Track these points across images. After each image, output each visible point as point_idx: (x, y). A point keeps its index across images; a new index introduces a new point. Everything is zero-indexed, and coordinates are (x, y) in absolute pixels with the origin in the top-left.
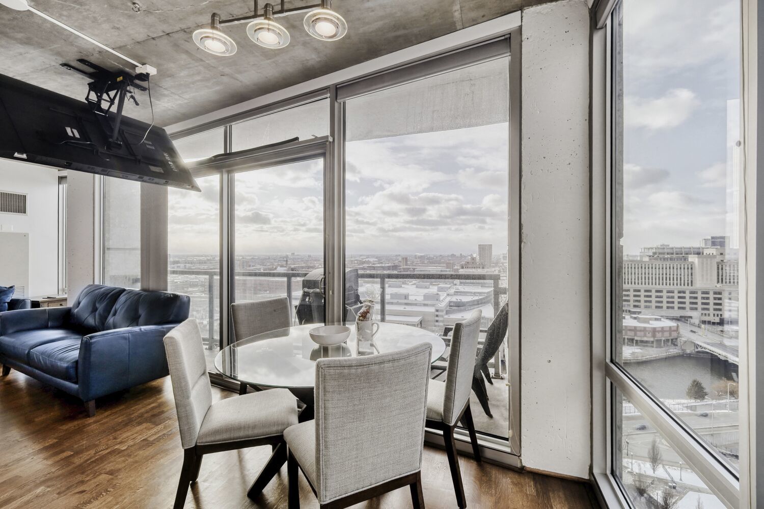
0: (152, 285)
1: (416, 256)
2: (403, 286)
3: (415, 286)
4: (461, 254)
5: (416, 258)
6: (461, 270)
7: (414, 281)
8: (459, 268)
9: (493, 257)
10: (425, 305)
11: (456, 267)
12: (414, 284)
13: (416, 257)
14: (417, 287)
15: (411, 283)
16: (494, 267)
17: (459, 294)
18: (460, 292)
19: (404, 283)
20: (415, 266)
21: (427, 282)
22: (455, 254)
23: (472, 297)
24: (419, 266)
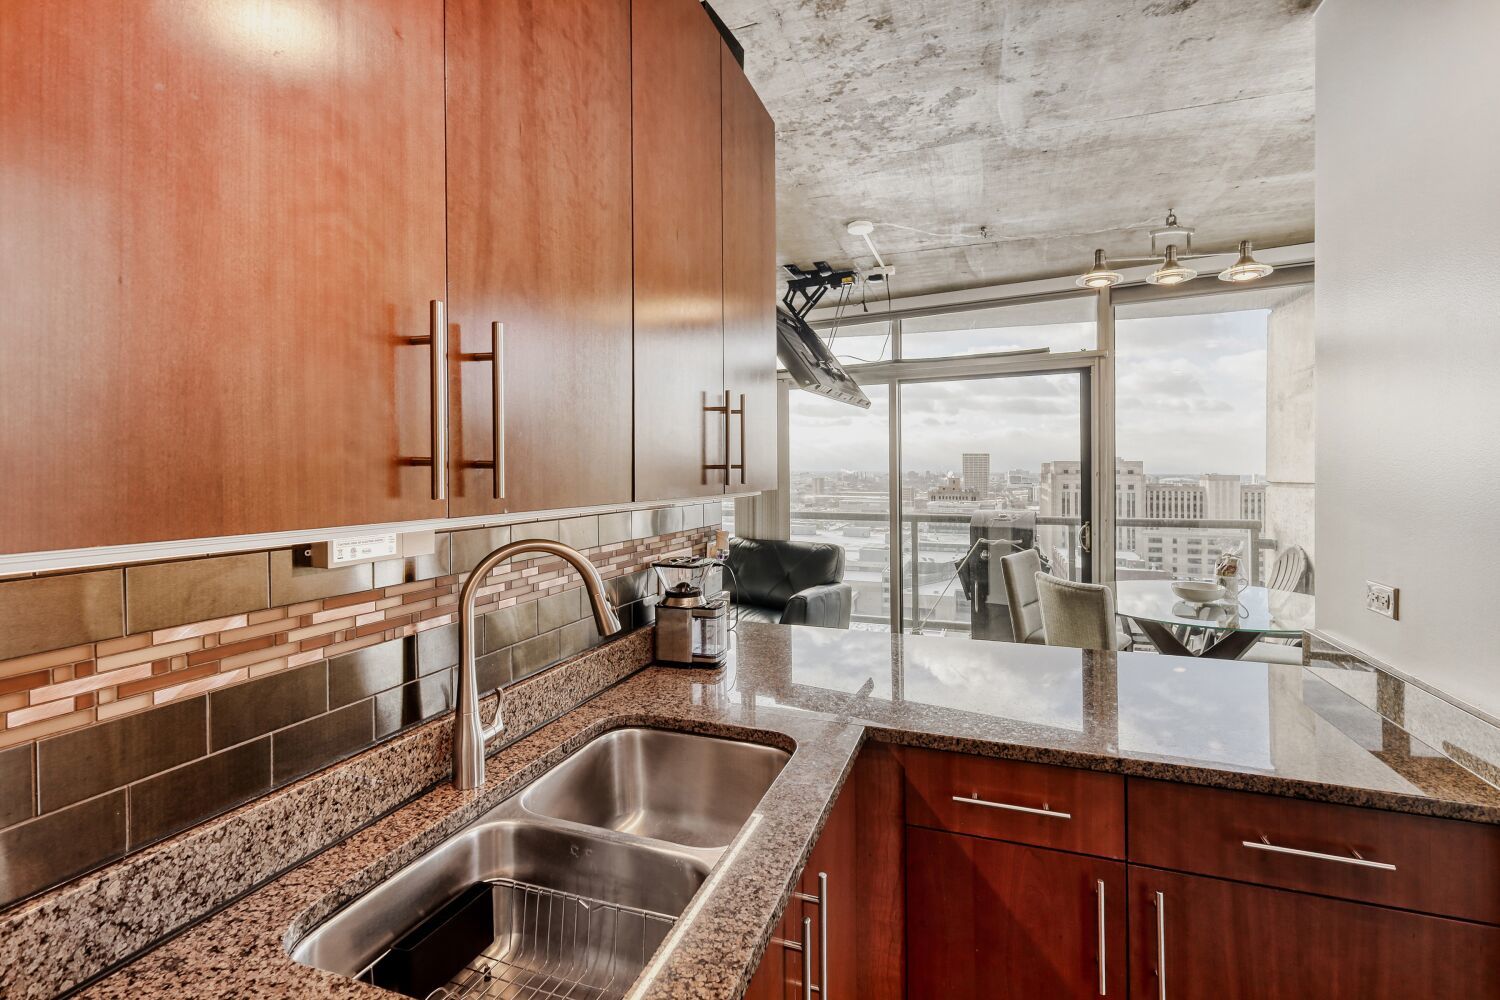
0: (762, 532)
1: (839, 474)
2: (818, 532)
3: (842, 533)
4: (928, 472)
5: (840, 479)
6: (931, 503)
7: (839, 524)
8: (925, 498)
9: (990, 478)
10: (863, 569)
11: (918, 497)
12: (840, 529)
13: (839, 477)
14: (845, 535)
15: (834, 528)
16: (993, 497)
17: (928, 548)
18: (930, 545)
19: (819, 527)
20: (839, 494)
21: (865, 527)
22: (916, 472)
23: (954, 555)
24: (847, 494)
